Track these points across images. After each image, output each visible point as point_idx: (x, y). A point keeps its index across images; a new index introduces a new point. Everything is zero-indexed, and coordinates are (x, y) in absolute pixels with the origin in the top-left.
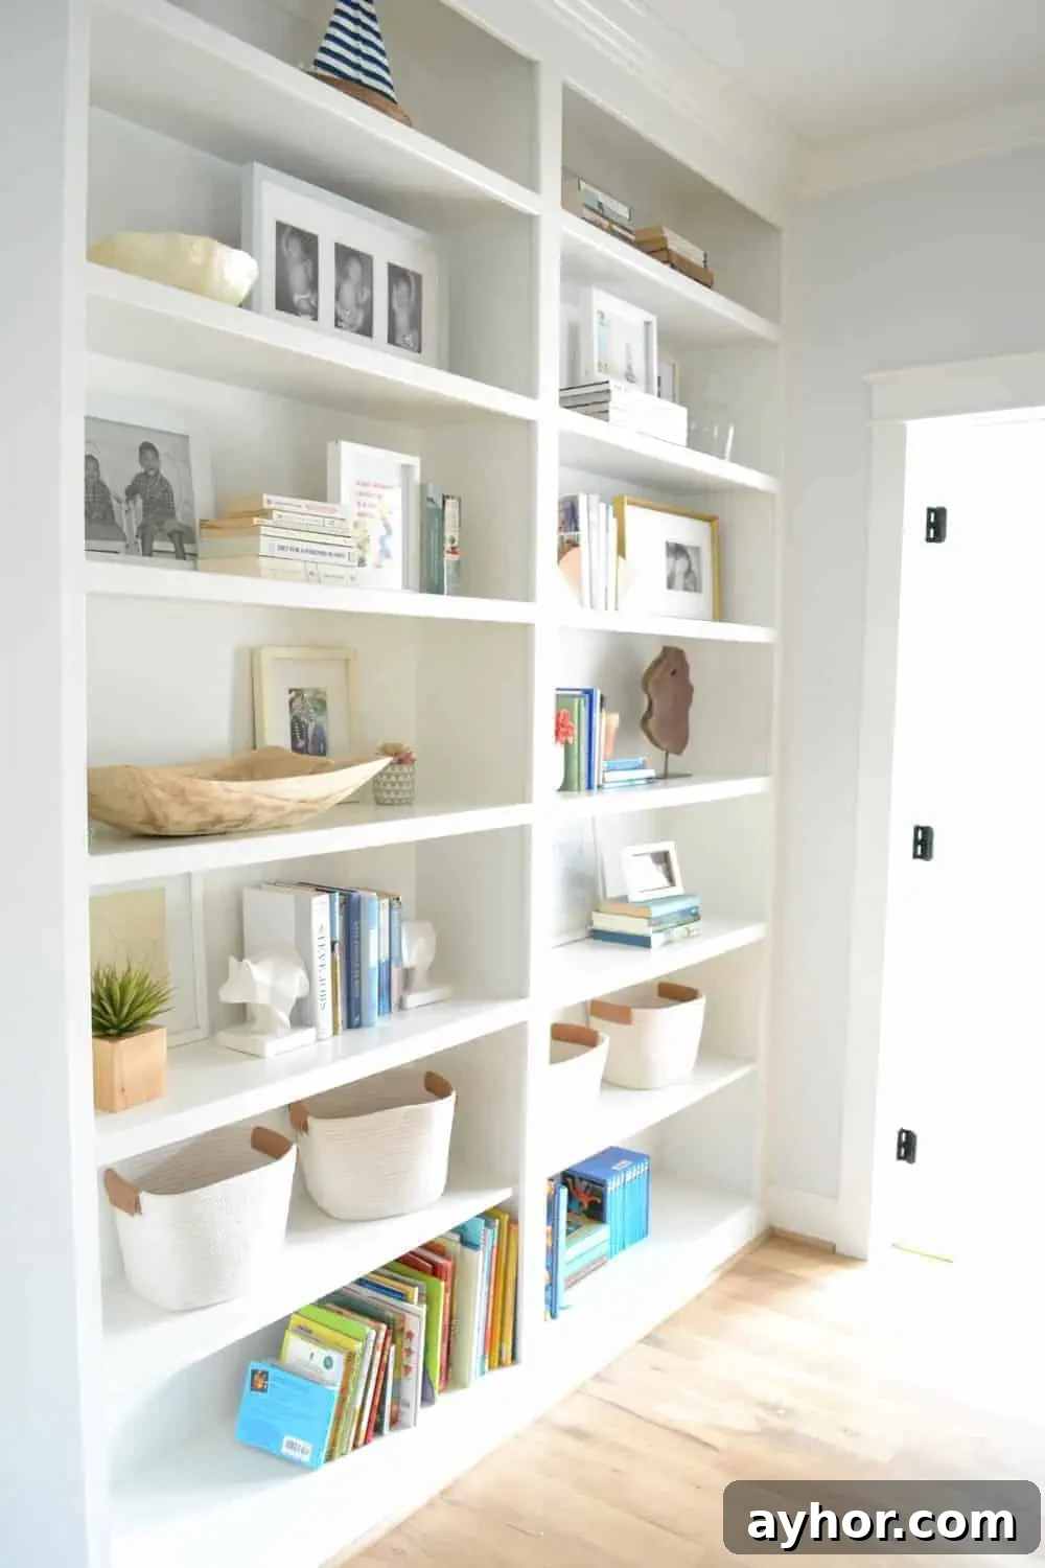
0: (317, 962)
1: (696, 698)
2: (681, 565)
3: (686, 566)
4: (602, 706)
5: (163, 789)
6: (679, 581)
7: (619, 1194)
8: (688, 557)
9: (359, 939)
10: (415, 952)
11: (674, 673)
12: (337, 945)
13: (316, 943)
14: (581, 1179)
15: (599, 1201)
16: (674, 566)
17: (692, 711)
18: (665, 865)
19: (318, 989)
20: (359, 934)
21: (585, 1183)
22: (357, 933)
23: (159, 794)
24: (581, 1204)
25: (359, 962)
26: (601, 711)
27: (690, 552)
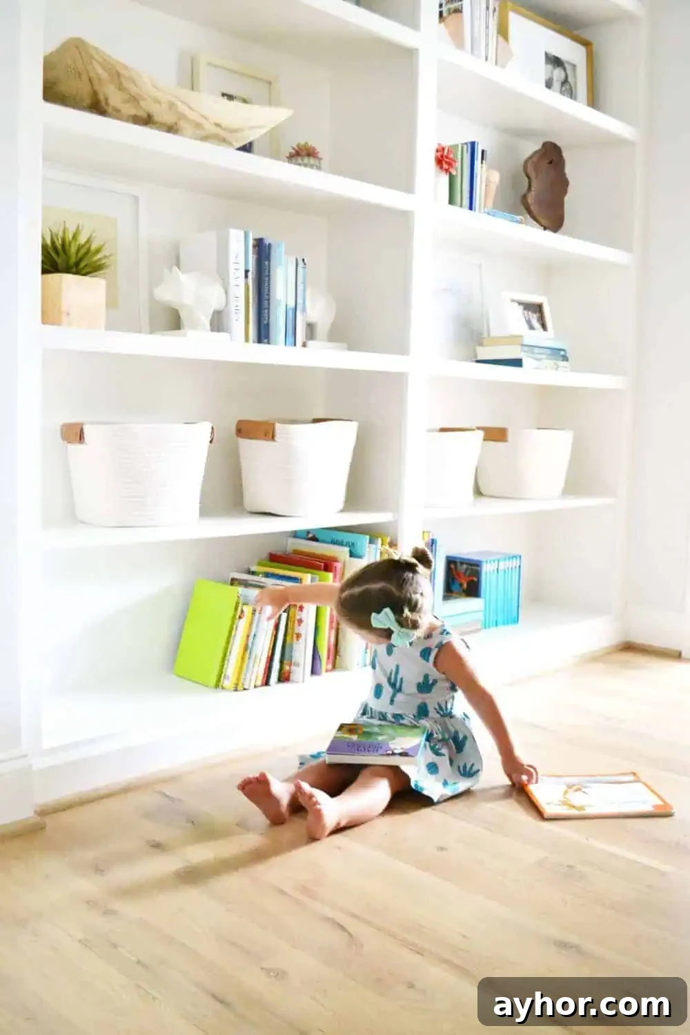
0: (232, 281)
1: (570, 189)
2: (558, 74)
3: (563, 75)
4: (482, 159)
5: (104, 68)
6: (557, 85)
7: (494, 577)
8: (565, 69)
9: (269, 276)
10: (318, 310)
11: (551, 162)
12: (250, 274)
13: (232, 267)
14: (462, 563)
15: (475, 579)
16: (552, 73)
17: (567, 199)
18: (538, 314)
19: (233, 304)
20: (269, 272)
21: (465, 566)
22: (267, 271)
23: (100, 71)
24: (461, 585)
25: (268, 295)
26: (482, 163)
27: (566, 65)
